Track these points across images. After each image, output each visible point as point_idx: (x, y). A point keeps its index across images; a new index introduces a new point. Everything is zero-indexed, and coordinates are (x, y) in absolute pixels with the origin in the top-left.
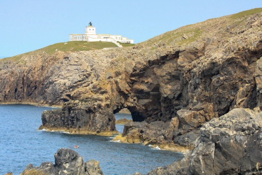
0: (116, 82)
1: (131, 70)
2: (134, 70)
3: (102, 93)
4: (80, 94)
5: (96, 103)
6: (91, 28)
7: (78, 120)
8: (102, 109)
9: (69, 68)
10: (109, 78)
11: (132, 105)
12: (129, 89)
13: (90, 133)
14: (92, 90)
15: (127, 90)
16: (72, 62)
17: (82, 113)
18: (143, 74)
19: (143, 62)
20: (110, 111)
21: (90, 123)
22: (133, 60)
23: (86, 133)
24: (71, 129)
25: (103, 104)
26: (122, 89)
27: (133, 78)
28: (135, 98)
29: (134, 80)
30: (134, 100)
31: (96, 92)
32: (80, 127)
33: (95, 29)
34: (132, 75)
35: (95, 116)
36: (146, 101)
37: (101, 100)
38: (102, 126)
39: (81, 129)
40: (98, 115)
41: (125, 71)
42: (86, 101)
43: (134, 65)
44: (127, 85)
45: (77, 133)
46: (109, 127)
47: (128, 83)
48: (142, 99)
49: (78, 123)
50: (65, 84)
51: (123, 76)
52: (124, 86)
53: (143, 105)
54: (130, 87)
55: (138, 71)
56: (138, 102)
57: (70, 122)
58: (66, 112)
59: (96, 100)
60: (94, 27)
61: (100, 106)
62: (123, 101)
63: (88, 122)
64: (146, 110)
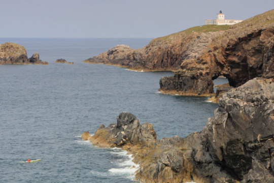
0: (215, 55)
1: (225, 46)
2: (228, 46)
3: (204, 64)
4: (187, 64)
5: (198, 72)
6: (221, 15)
7: (185, 85)
8: (203, 76)
9: (199, 44)
10: (209, 52)
11: (227, 73)
12: (224, 60)
13: (193, 94)
14: (197, 61)
15: (223, 61)
16: (202, 41)
17: (187, 79)
18: (235, 48)
19: (235, 39)
20: (209, 77)
21: (194, 87)
22: (228, 37)
23: (191, 94)
24: (180, 92)
25: (204, 72)
26: (219, 61)
27: (227, 52)
28: (229, 68)
29: (228, 54)
30: (229, 69)
31: (199, 63)
32: (186, 90)
33: (224, 15)
34: (227, 50)
35: (197, 82)
36: (237, 70)
37: (202, 69)
38: (203, 90)
39: (187, 92)
40: (200, 81)
41: (222, 47)
42: (191, 70)
43: (228, 41)
44: (223, 57)
45: (184, 94)
46: (208, 91)
47: (223, 56)
48: (235, 68)
49: (185, 87)
50: (195, 57)
51: (220, 50)
52: (221, 58)
53: (235, 73)
54: (225, 58)
55: (231, 46)
56: (231, 70)
57: (179, 86)
58: (177, 78)
59: (199, 69)
60: (223, 14)
61: (201, 74)
62: (220, 70)
63: (192, 86)
64: (238, 77)
